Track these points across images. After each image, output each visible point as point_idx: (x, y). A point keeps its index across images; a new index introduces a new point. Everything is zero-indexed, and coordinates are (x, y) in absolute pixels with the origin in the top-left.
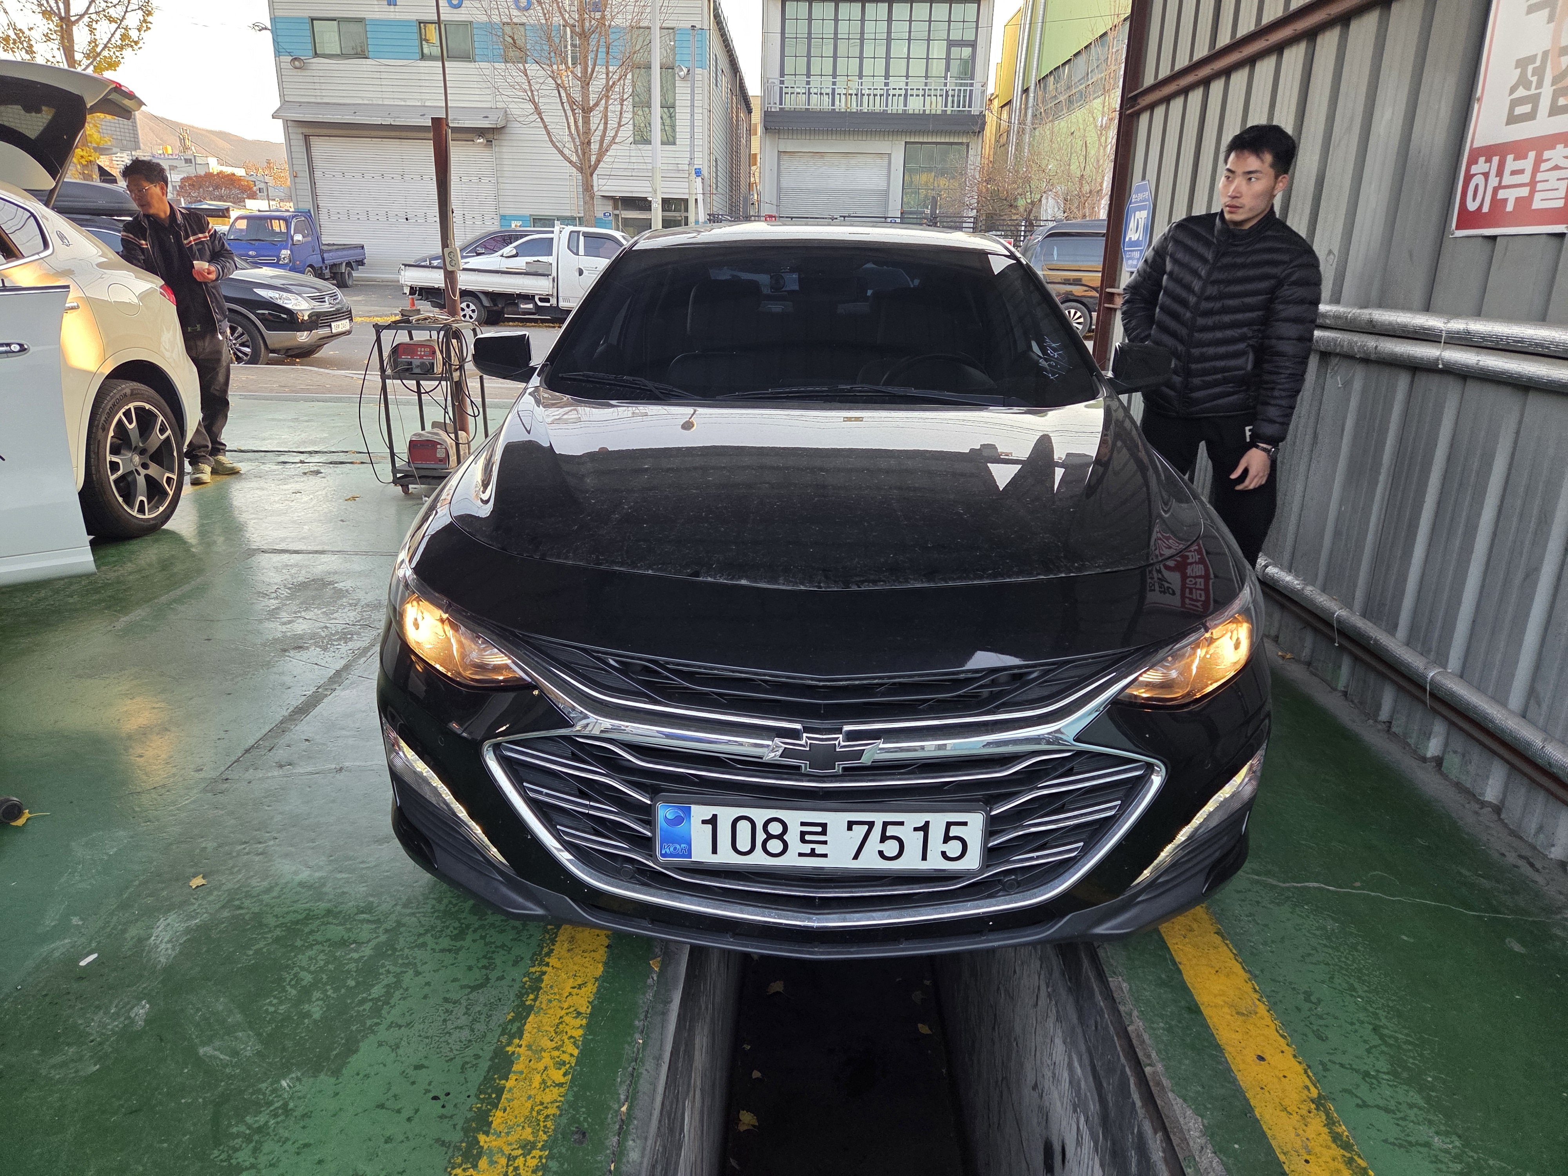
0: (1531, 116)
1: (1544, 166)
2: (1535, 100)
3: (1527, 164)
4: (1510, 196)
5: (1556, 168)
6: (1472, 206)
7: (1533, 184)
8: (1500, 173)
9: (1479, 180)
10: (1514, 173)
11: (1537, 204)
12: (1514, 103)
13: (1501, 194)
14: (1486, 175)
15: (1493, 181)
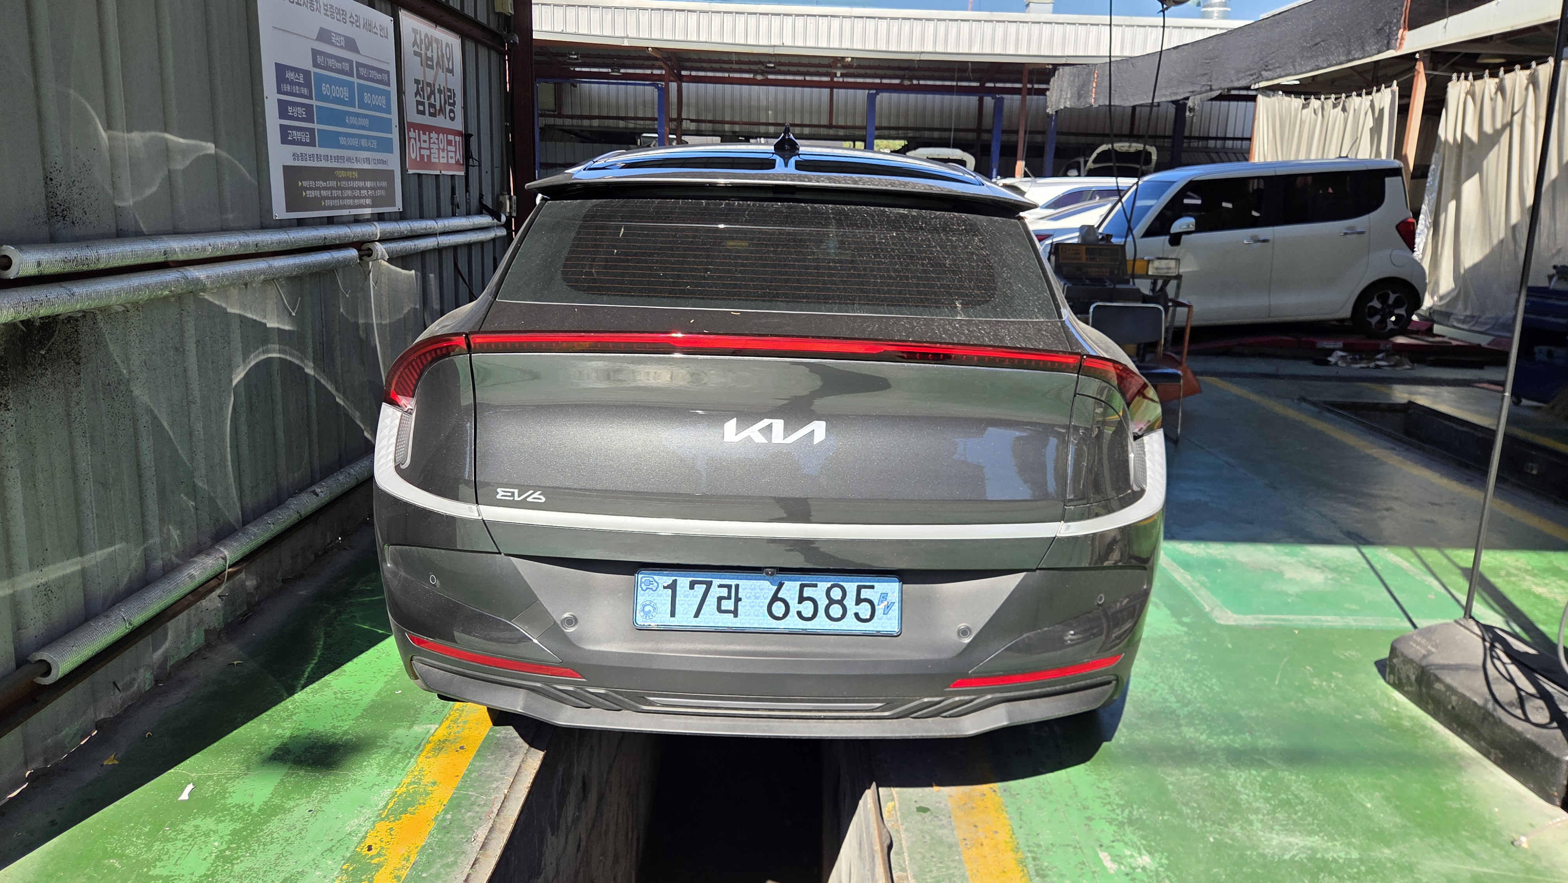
0: (422, 113)
1: (432, 141)
2: (423, 104)
3: (426, 137)
4: (425, 153)
5: (434, 143)
6: (413, 156)
7: (430, 149)
8: (420, 141)
9: (412, 141)
10: (425, 141)
11: (433, 160)
12: (419, 103)
13: (423, 152)
14: (415, 139)
15: (418, 143)
